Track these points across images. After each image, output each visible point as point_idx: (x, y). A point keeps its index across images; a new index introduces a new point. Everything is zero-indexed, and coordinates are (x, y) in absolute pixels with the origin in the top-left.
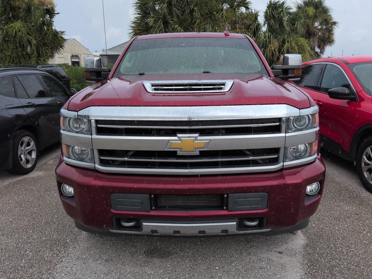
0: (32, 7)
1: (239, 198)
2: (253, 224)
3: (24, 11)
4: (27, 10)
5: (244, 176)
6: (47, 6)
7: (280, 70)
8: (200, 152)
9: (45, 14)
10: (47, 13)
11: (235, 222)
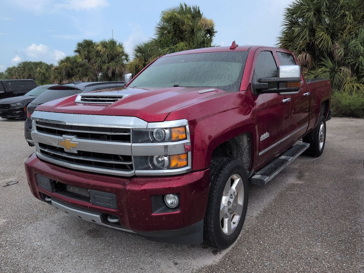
0: (195, 29)
1: (96, 195)
2: (113, 221)
3: (188, 32)
4: (191, 32)
5: (105, 177)
6: (208, 27)
7: (267, 83)
8: (78, 151)
9: (206, 34)
10: (208, 33)
11: (98, 215)
